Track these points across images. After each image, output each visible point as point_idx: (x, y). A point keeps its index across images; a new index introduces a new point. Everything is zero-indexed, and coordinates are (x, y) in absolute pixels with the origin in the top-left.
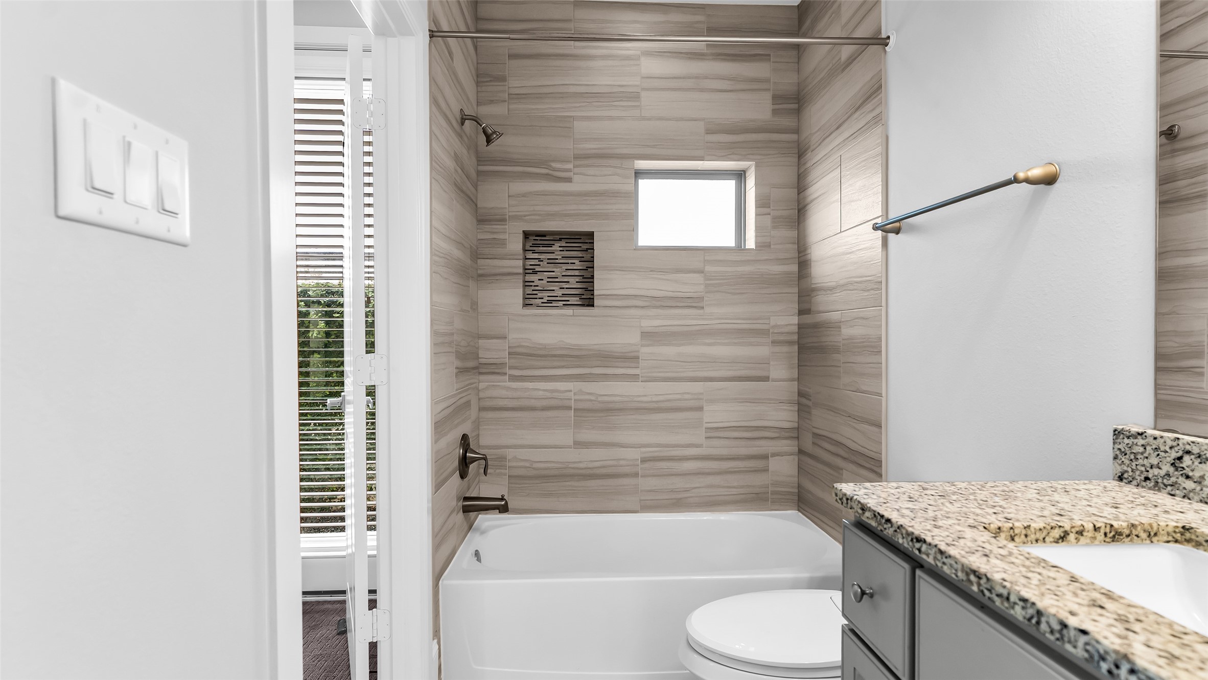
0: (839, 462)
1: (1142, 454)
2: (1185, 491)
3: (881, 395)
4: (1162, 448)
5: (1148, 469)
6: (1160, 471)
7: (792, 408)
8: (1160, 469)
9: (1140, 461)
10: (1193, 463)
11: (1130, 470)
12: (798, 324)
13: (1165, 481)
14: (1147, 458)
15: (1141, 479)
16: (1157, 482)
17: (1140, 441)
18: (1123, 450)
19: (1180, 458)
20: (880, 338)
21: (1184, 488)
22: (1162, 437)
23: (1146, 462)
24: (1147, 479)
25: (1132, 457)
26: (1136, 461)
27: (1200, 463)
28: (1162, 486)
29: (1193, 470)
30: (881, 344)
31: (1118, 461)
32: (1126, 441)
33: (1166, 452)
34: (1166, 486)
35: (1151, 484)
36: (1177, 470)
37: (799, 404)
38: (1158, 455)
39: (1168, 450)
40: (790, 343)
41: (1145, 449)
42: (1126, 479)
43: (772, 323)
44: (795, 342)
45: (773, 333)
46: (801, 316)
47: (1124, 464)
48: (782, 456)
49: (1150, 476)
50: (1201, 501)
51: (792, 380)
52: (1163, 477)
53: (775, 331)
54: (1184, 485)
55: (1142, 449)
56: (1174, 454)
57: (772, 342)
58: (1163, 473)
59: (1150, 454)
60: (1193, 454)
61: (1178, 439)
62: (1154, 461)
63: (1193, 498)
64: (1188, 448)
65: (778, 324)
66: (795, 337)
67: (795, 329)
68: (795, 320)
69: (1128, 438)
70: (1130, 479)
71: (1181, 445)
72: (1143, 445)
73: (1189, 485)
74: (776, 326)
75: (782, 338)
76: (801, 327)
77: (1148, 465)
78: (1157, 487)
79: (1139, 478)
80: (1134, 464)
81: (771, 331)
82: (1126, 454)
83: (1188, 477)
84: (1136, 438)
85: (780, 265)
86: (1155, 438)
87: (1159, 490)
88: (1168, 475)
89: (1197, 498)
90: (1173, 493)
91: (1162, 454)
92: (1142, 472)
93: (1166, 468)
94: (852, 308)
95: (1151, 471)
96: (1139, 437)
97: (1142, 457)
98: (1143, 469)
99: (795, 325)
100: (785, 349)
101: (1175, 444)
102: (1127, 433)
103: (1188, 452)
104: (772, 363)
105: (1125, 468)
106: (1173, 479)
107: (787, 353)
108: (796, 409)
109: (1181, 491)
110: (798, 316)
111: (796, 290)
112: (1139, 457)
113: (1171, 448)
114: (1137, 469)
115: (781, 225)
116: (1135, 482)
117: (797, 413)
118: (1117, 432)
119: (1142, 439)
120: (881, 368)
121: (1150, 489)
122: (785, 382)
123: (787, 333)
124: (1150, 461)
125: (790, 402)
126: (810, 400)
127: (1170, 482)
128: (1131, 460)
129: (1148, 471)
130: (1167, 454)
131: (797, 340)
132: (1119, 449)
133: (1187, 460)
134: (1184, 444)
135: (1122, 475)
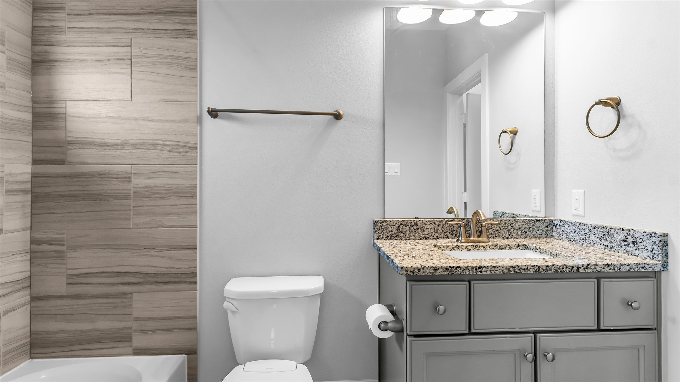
0: (127, 289)
1: (386, 228)
2: (400, 237)
3: (196, 227)
4: (393, 225)
5: (388, 233)
6: (392, 233)
7: (25, 258)
8: (392, 232)
9: (385, 231)
10: (403, 227)
11: (381, 235)
12: (32, 174)
13: (394, 236)
14: (388, 229)
15: (385, 237)
16: (391, 237)
17: (385, 224)
18: (379, 228)
19: (399, 227)
20: (196, 187)
21: (400, 236)
22: (393, 221)
23: (387, 231)
24: (388, 236)
25: (382, 230)
26: (384, 231)
27: (405, 227)
28: (393, 237)
29: (403, 230)
30: (197, 191)
31: (376, 232)
32: (380, 224)
33: (394, 225)
34: (394, 237)
35: (389, 238)
36: (398, 231)
37: (32, 252)
38: (392, 227)
39: (395, 225)
40: (24, 192)
41: (387, 226)
42: (380, 238)
43: (7, 171)
44: (28, 191)
45: (7, 182)
46: (34, 166)
47: (379, 233)
48: (15, 310)
49: (389, 235)
50: (405, 239)
51: (25, 229)
52: (393, 235)
53: (10, 180)
54: (400, 235)
55: (386, 226)
56: (397, 226)
57: (6, 191)
58: (393, 233)
59: (389, 227)
60: (403, 225)
61: (398, 220)
62: (390, 229)
63: (403, 239)
64: (401, 222)
65: (13, 172)
66: (29, 186)
67: (29, 177)
68: (28, 169)
69: (381, 223)
70: (382, 238)
71: (399, 222)
72: (386, 225)
73: (402, 235)
74: (10, 174)
75: (15, 187)
76: (35, 176)
77: (388, 231)
78: (391, 238)
79: (384, 237)
80: (383, 232)
81: (5, 179)
82: (380, 230)
83: (401, 232)
84: (384, 223)
85: (15, 110)
86: (391, 222)
87: (392, 239)
88: (395, 233)
89: (404, 239)
90: (396, 239)
91: (393, 226)
92: (386, 234)
93: (394, 231)
94: (153, 164)
95: (389, 233)
96: (385, 222)
97: (386, 229)
98: (386, 233)
99: (28, 173)
100: (19, 198)
101: (397, 222)
102: (380, 221)
103: (401, 224)
104: (5, 214)
105: (380, 235)
106: (397, 234)
107: (20, 202)
108: (28, 257)
109: (399, 237)
110: (32, 165)
111: (30, 139)
112: (385, 229)
113: (396, 224)
114: (384, 234)
115: (16, 69)
116: (383, 239)
117: (29, 262)
118: (376, 222)
119: (386, 222)
120: (197, 208)
121: (389, 240)
122: (18, 233)
123: (21, 182)
124: (389, 230)
125: (23, 253)
126: (64, 245)
127: (395, 236)
128: (382, 231)
129: (388, 234)
130: (395, 226)
131: (30, 189)
132: (377, 228)
133: (401, 227)
134: (400, 222)
135: (378, 237)
